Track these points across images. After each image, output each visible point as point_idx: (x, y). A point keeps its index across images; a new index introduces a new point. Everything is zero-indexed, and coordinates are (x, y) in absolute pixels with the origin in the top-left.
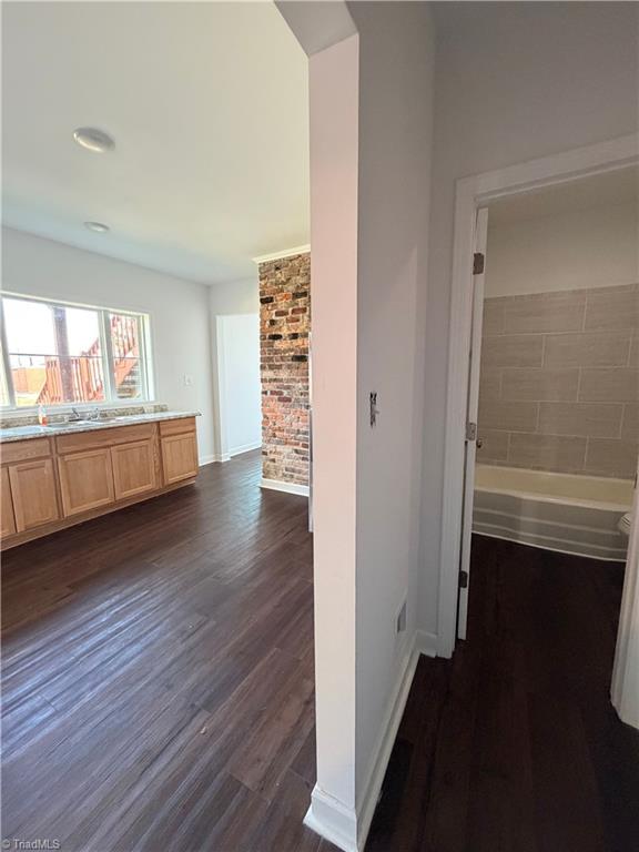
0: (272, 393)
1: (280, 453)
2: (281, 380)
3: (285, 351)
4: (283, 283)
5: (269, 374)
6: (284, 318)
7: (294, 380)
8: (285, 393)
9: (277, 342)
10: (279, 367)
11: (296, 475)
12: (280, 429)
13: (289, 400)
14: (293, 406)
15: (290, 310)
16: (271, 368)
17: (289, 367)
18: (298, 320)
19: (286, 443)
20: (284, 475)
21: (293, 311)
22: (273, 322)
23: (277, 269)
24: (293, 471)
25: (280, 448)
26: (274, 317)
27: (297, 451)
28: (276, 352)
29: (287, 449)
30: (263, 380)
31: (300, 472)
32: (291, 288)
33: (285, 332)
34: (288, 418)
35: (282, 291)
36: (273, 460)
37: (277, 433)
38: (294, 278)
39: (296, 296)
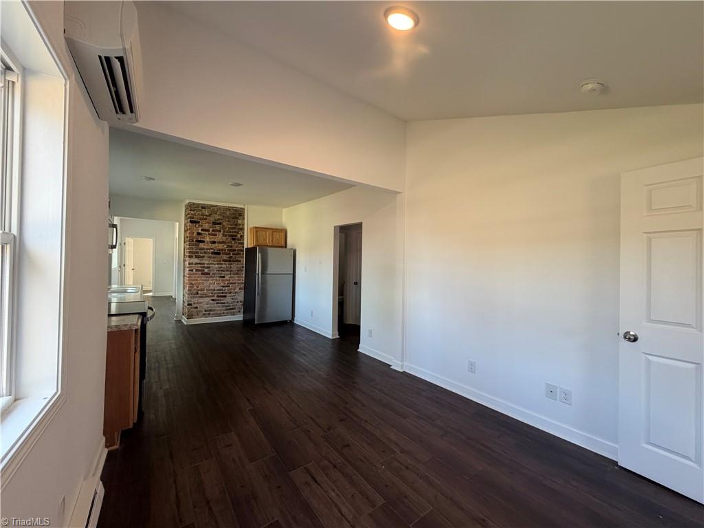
0: (197, 270)
1: (201, 303)
2: (204, 264)
3: (207, 249)
4: (206, 216)
5: (195, 260)
6: (207, 233)
7: (212, 264)
8: (206, 270)
9: (201, 245)
10: (203, 257)
11: (212, 313)
12: (201, 290)
13: (209, 274)
14: (212, 277)
15: (211, 229)
16: (196, 257)
17: (209, 257)
18: (216, 235)
19: (206, 297)
20: (204, 314)
21: (213, 231)
22: (199, 234)
23: (203, 208)
24: (211, 311)
25: (201, 300)
26: (200, 231)
27: (213, 300)
28: (202, 249)
29: (207, 300)
30: (189, 264)
31: (214, 310)
32: (212, 219)
33: (207, 239)
34: (208, 283)
35: (206, 219)
36: (196, 308)
37: (199, 292)
38: (213, 215)
39: (214, 223)
